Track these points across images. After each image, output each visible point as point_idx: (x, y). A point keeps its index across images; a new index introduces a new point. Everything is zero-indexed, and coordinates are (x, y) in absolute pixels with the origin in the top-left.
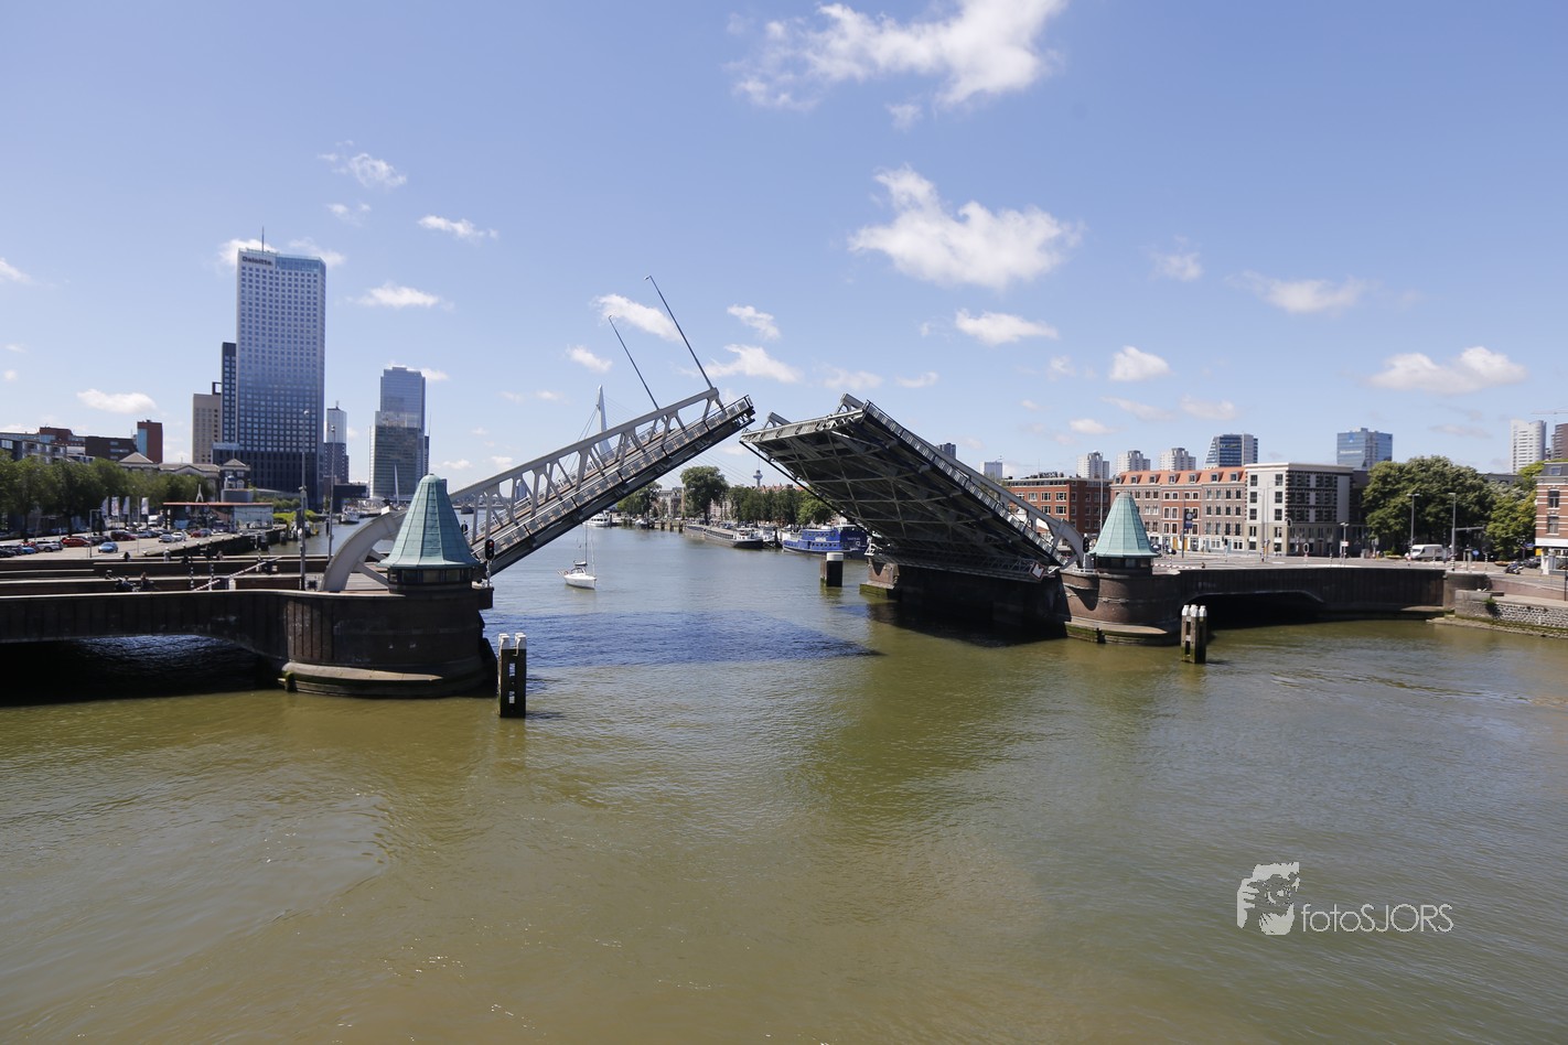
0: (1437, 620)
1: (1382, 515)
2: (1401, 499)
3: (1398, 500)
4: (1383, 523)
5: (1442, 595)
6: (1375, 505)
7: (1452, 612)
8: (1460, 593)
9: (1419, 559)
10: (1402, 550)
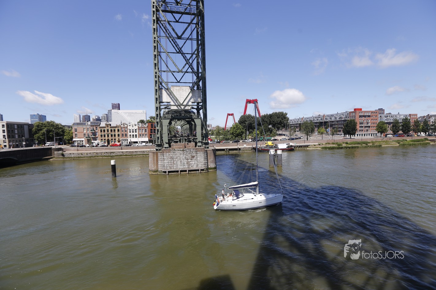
0: (51, 159)
1: (38, 135)
2: (43, 131)
3: (42, 131)
4: (39, 137)
5: (52, 153)
6: (36, 133)
7: (54, 157)
8: (56, 152)
9: (49, 146)
10: (45, 144)
